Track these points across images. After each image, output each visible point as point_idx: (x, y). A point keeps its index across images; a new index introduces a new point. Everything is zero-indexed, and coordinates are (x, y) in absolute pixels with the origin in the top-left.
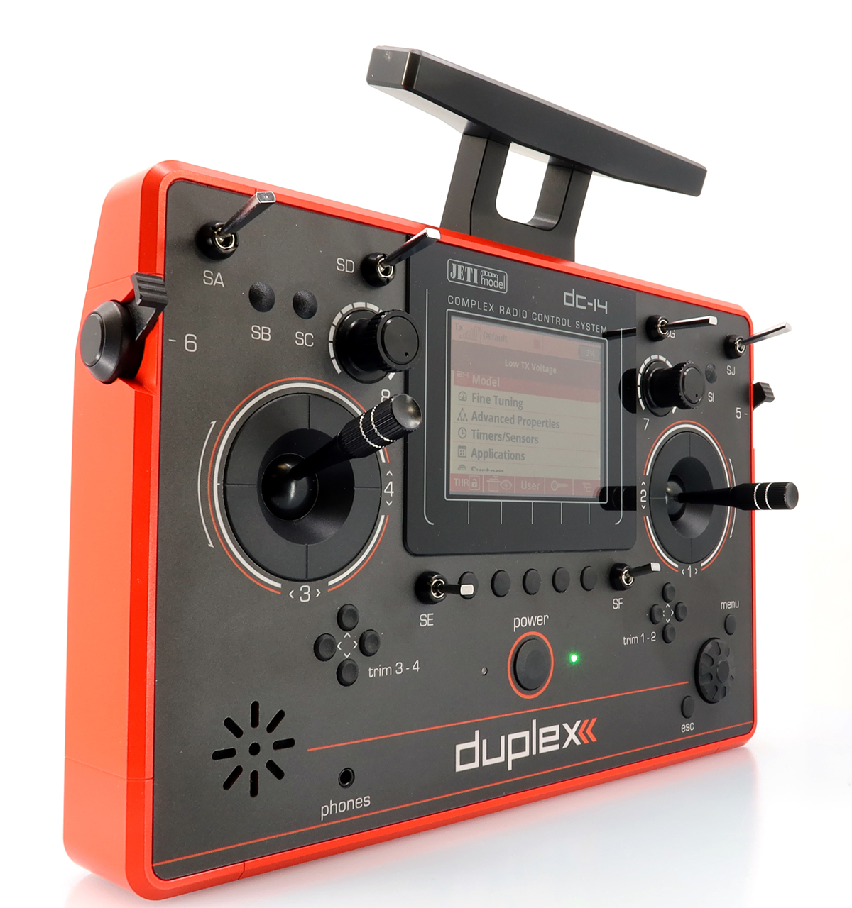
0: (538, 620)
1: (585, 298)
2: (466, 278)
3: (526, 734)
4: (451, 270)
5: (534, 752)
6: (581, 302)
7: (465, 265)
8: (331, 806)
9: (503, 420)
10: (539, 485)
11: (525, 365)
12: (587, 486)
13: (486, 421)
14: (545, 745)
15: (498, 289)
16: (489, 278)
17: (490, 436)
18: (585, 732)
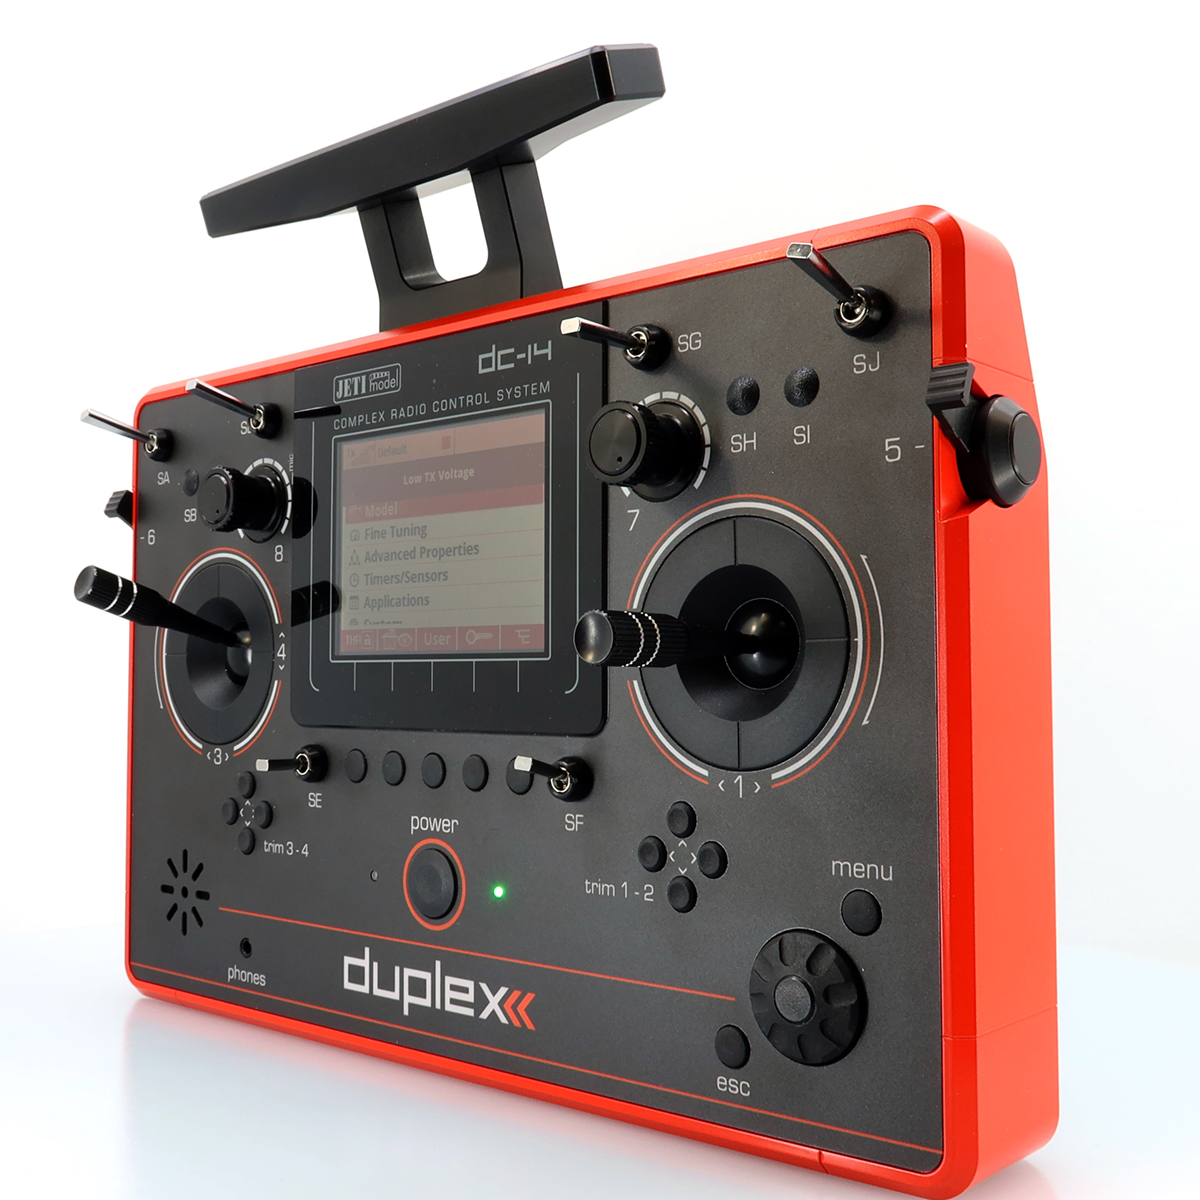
0: (444, 825)
1: (512, 350)
2: (353, 392)
3: (428, 977)
4: (337, 389)
5: (438, 1006)
6: (505, 359)
7: (351, 377)
8: (236, 971)
9: (401, 555)
10: (448, 637)
11: (429, 477)
12: (522, 634)
13: (381, 560)
14: (452, 1001)
15: (390, 389)
16: (378, 380)
17: (386, 579)
18: (514, 1007)
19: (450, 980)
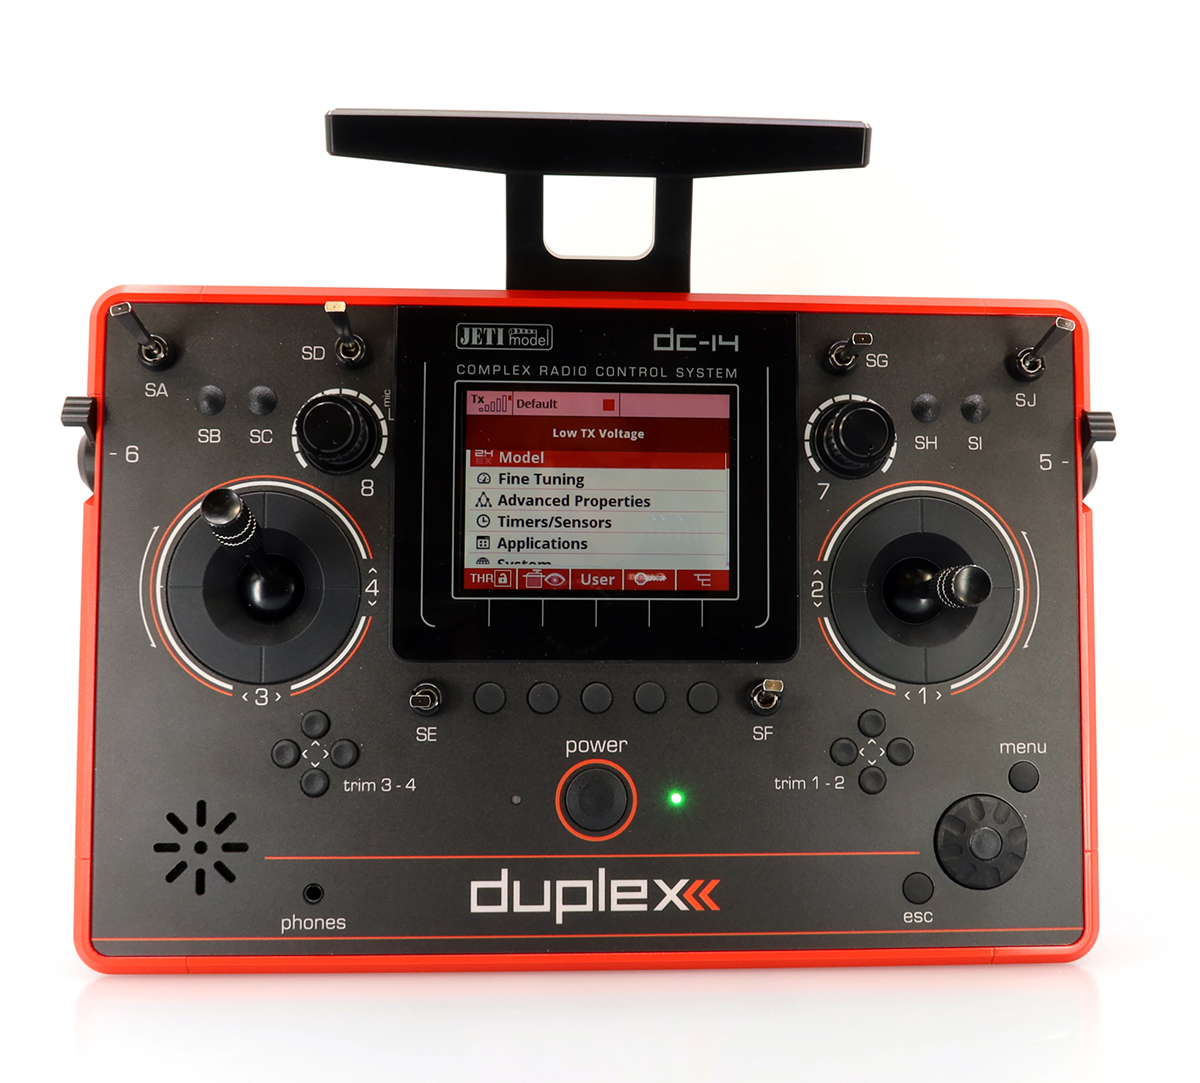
0: (609, 746)
1: (694, 336)
2: (485, 341)
3: (588, 884)
4: (461, 335)
5: (602, 907)
6: (684, 343)
7: (483, 327)
8: (294, 921)
9: (550, 502)
10: (611, 579)
11: (587, 433)
12: (701, 577)
13: (521, 504)
14: (620, 902)
15: (538, 347)
16: (521, 336)
17: (529, 523)
18: (696, 895)
19: (615, 884)
